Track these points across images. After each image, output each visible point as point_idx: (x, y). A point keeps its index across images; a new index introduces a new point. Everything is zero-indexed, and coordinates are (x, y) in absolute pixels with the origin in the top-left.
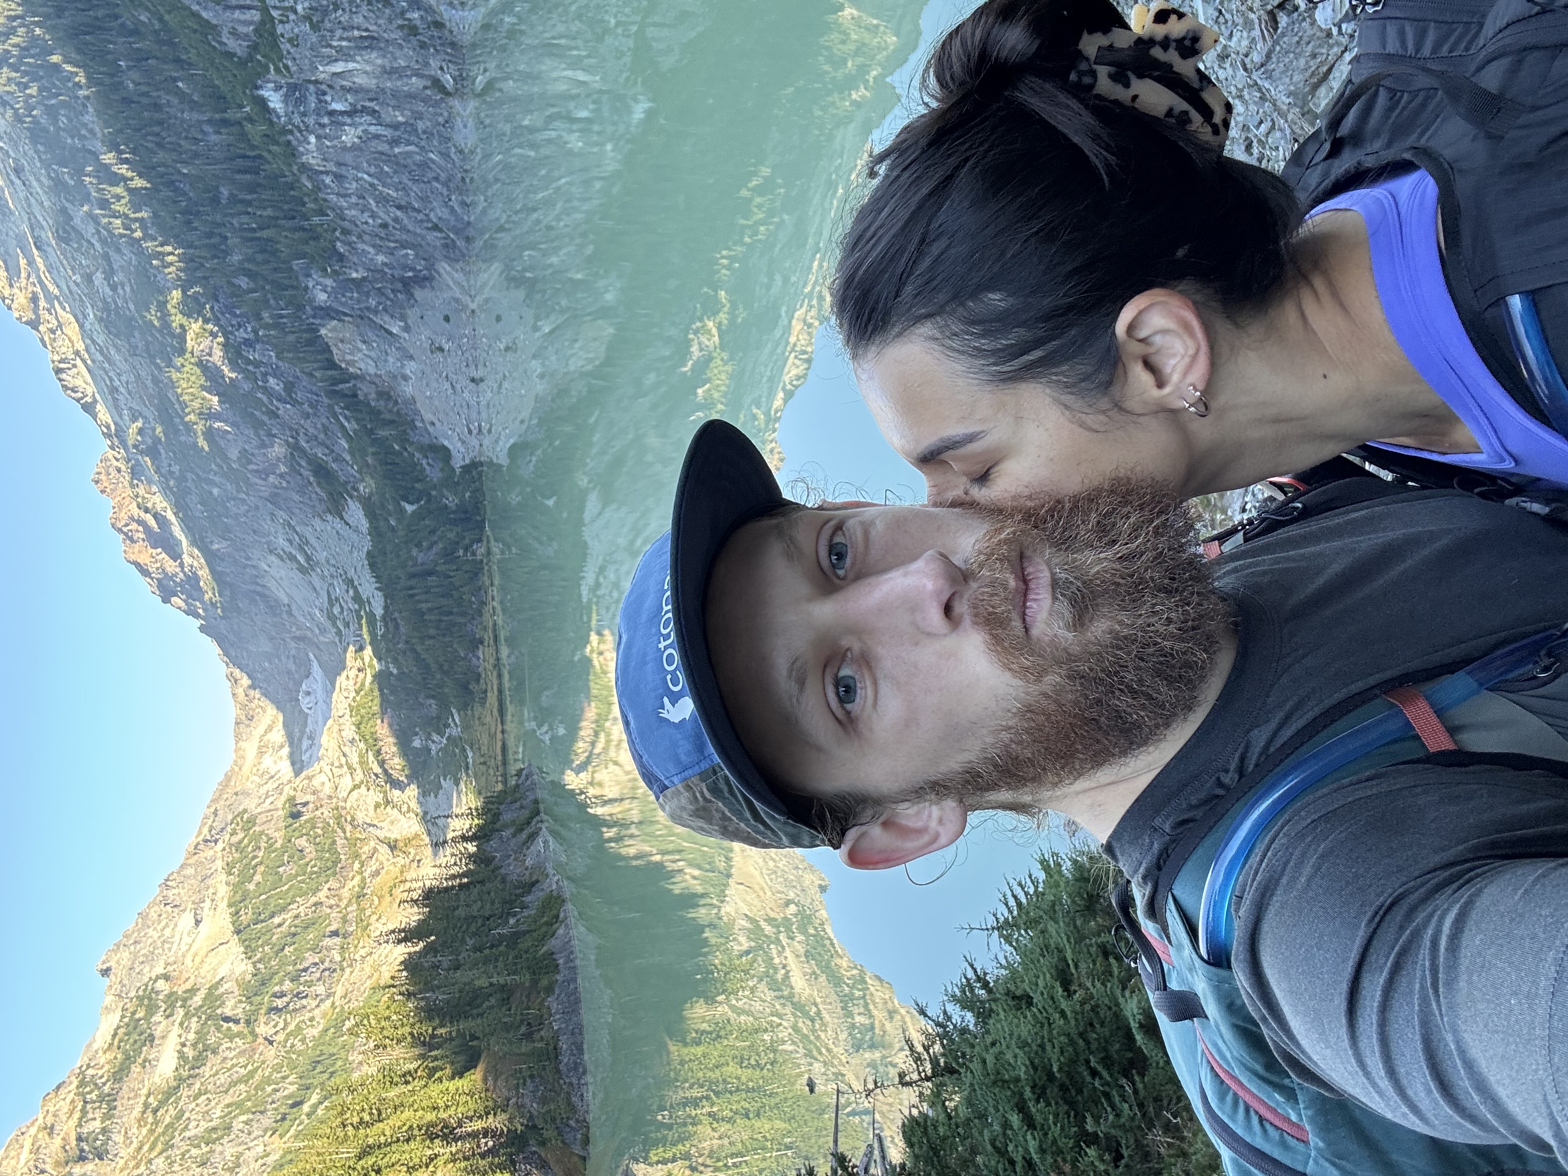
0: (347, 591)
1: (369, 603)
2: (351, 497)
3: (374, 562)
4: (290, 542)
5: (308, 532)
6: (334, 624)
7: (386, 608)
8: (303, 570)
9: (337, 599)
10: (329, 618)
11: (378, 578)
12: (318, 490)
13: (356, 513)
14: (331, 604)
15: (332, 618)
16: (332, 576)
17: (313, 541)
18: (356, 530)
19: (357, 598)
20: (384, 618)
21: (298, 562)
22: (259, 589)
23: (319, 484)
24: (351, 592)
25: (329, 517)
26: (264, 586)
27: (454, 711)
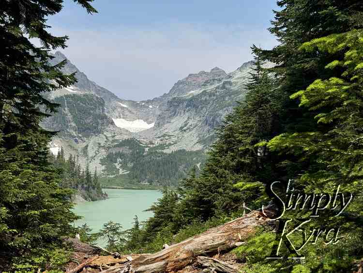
0: (173, 142)
1: (168, 148)
2: (204, 147)
3: (182, 152)
4: (191, 125)
5: (193, 131)
6: (162, 136)
7: (166, 154)
8: (181, 128)
9: (170, 138)
10: (165, 135)
11: (176, 152)
12: (207, 136)
13: (199, 147)
14: (169, 136)
15: (164, 136)
16: (178, 137)
17: (190, 133)
18: (192, 147)
19: (170, 144)
20: (163, 153)
21: (184, 127)
22: (177, 114)
23: (209, 137)
24: (172, 143)
25: (198, 139)
26: (177, 115)
27: (128, 172)
